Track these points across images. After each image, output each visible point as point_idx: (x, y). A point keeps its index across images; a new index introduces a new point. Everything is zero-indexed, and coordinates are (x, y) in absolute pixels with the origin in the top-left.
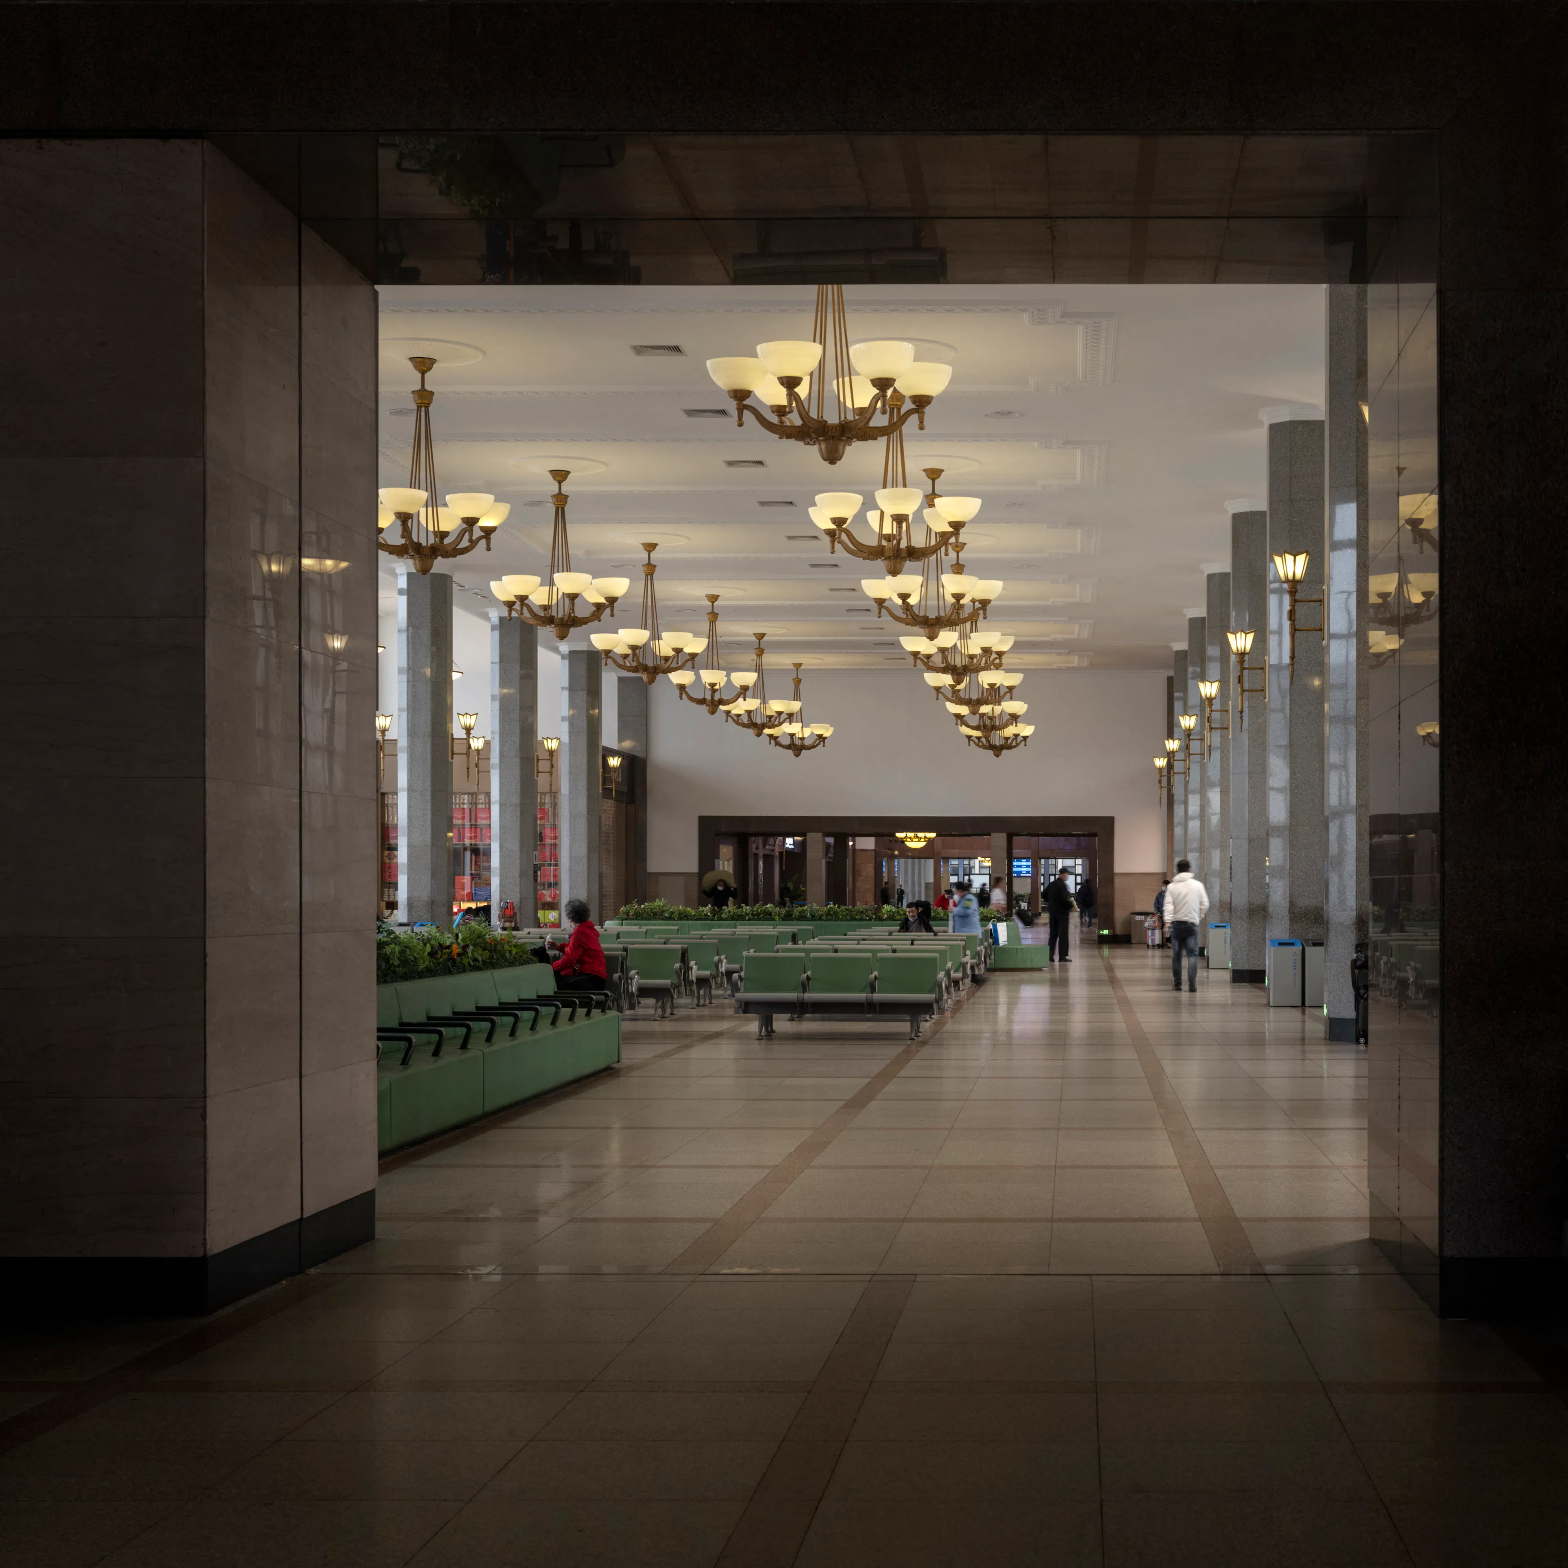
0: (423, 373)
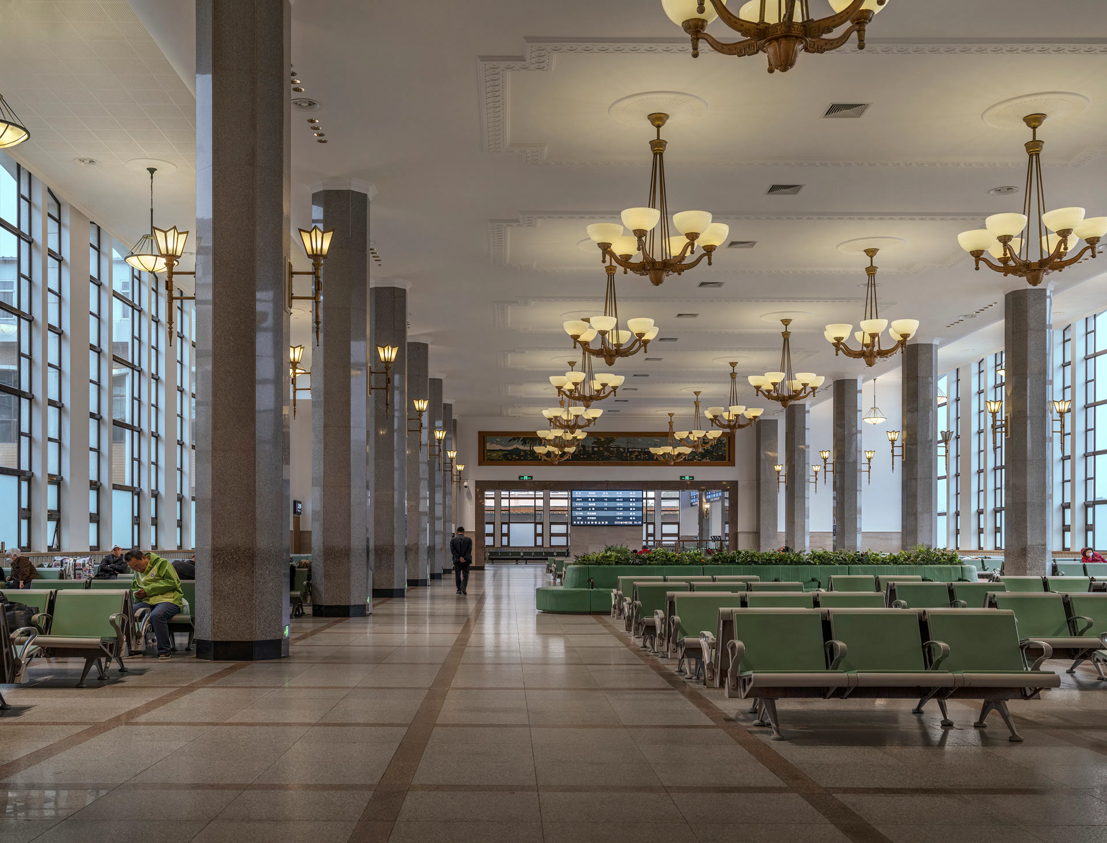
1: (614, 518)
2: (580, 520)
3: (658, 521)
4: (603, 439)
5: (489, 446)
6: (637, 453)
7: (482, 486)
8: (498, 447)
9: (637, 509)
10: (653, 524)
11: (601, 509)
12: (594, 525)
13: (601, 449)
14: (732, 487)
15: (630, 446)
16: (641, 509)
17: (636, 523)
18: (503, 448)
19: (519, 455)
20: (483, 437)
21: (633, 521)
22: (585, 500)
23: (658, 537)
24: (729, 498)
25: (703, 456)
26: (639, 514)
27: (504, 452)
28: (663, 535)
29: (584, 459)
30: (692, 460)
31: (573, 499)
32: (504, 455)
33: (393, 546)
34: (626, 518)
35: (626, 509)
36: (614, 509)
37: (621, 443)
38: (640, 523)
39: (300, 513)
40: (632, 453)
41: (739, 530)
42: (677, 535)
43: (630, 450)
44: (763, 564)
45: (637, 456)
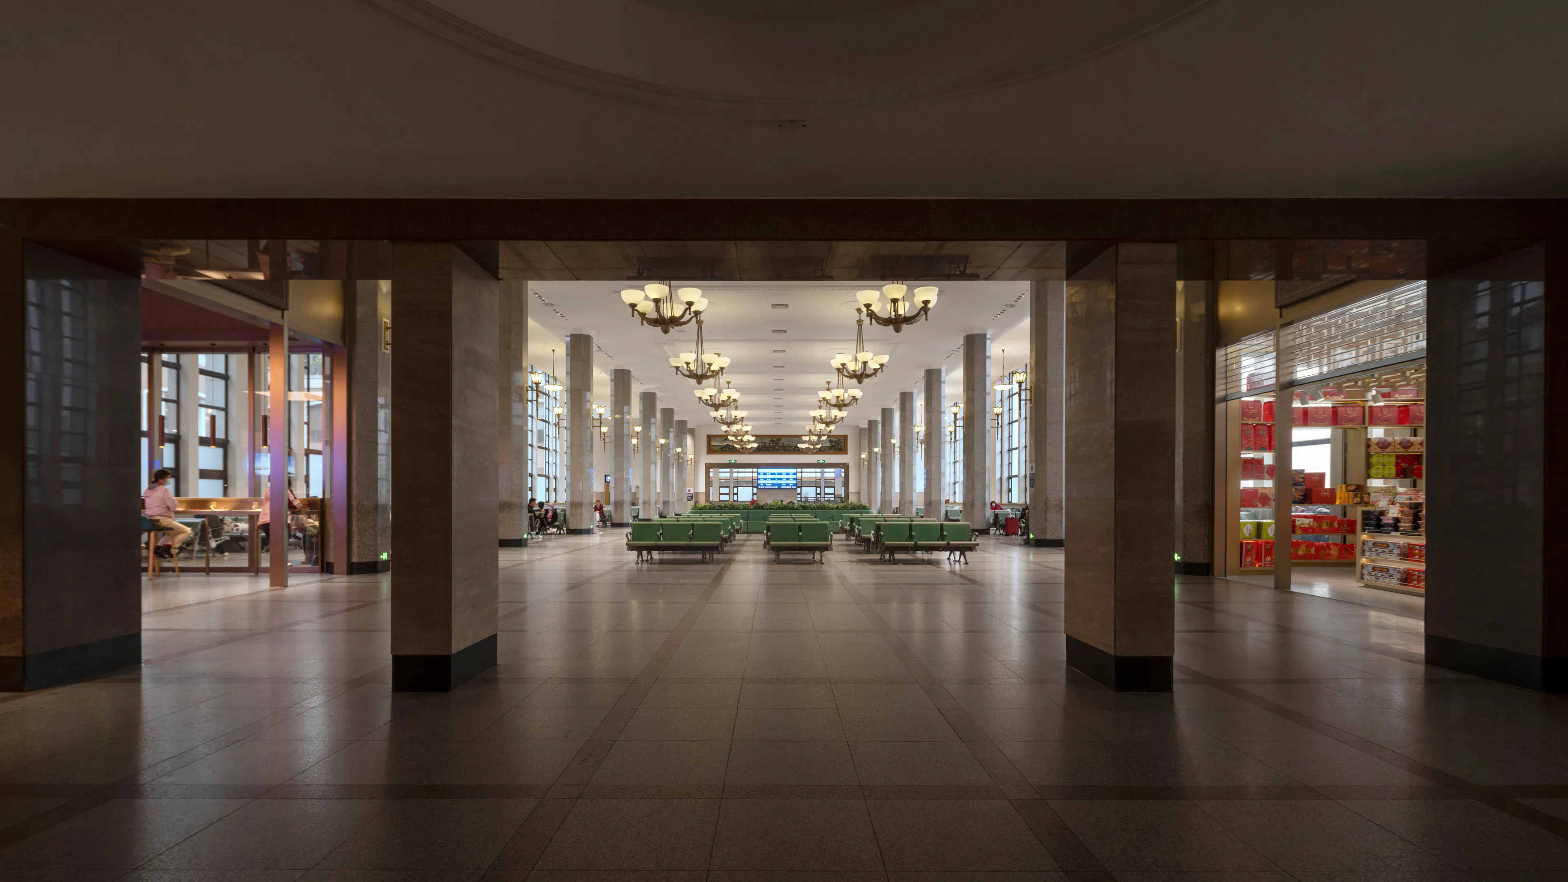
1: (781, 485)
2: (762, 486)
3: (822, 486)
4: (775, 439)
5: (713, 443)
6: (793, 447)
7: (709, 466)
8: (717, 444)
9: (794, 479)
10: (820, 487)
11: (774, 479)
12: (770, 489)
13: (774, 444)
14: (846, 466)
15: (790, 443)
16: (796, 479)
17: (793, 487)
18: (720, 444)
19: (729, 448)
20: (710, 438)
21: (791, 486)
22: (765, 474)
23: (822, 495)
24: (844, 472)
25: (830, 448)
26: (795, 482)
27: (721, 447)
28: (825, 494)
29: (765, 450)
30: (824, 451)
31: (759, 474)
32: (721, 448)
33: (623, 501)
34: (788, 485)
35: (788, 479)
36: (781, 479)
37: (784, 441)
38: (795, 487)
39: (609, 482)
40: (791, 447)
41: (850, 491)
42: (833, 494)
43: (790, 445)
44: (776, 509)
45: (793, 449)
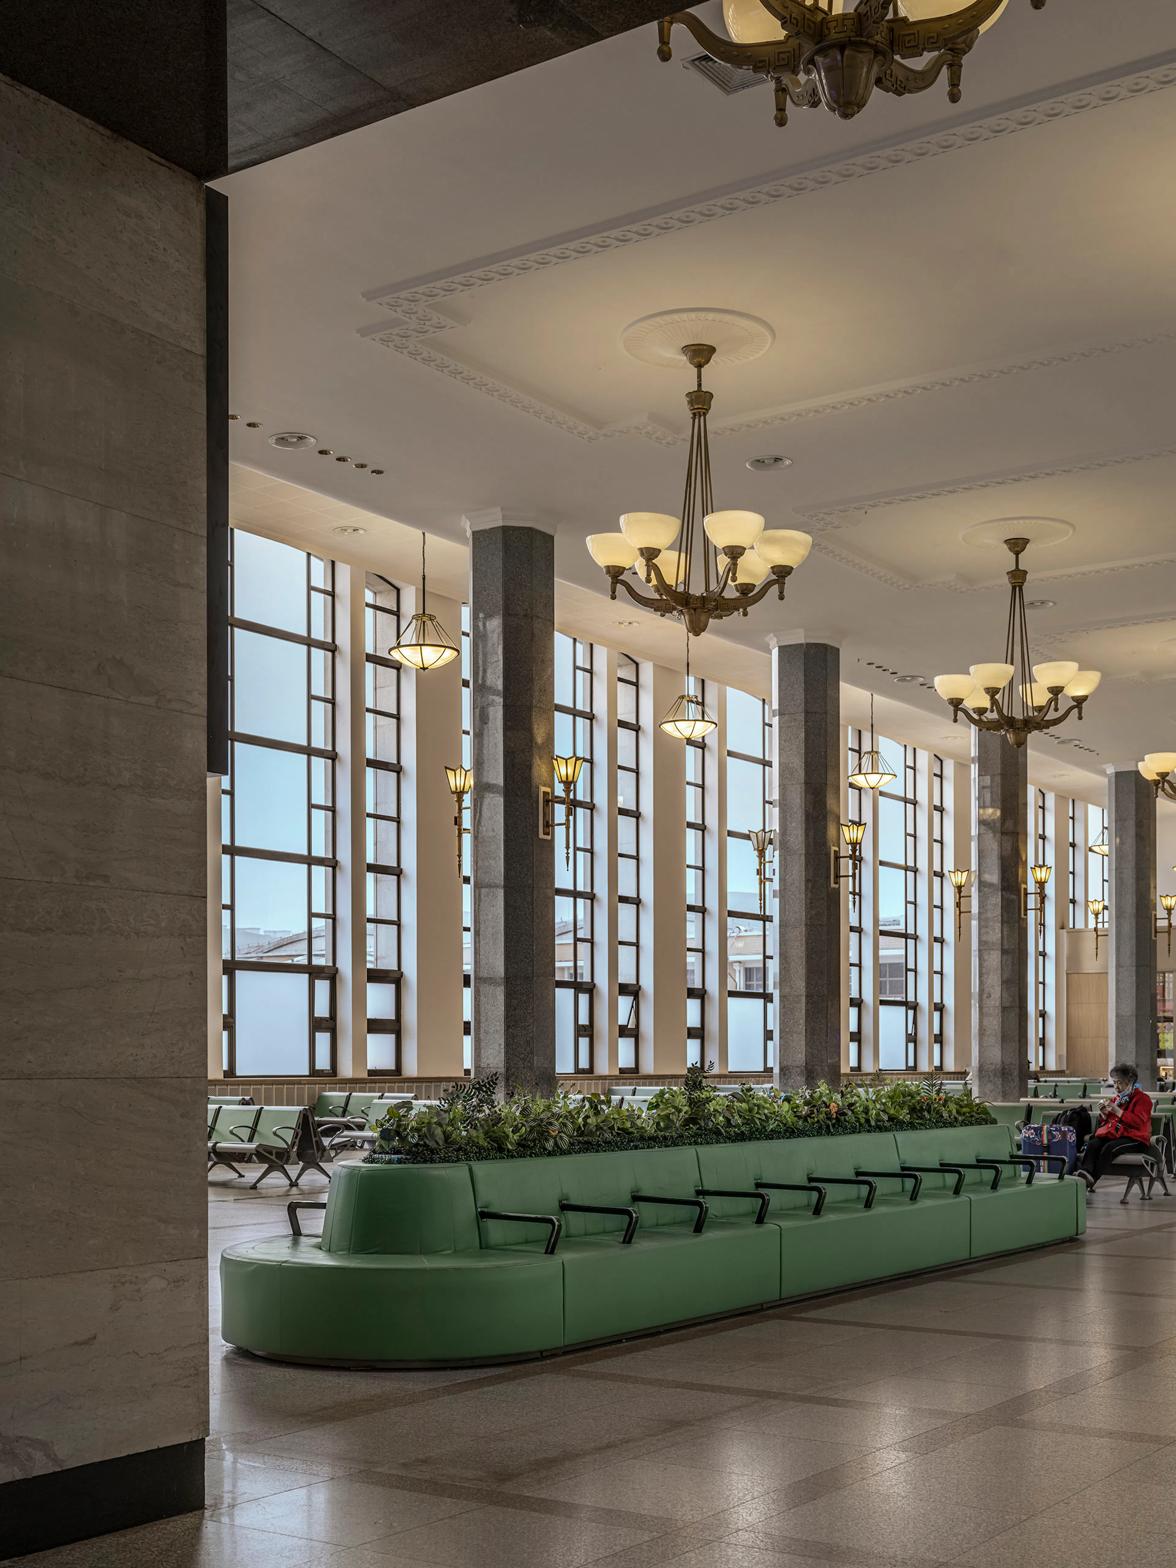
0: (1017, 554)
